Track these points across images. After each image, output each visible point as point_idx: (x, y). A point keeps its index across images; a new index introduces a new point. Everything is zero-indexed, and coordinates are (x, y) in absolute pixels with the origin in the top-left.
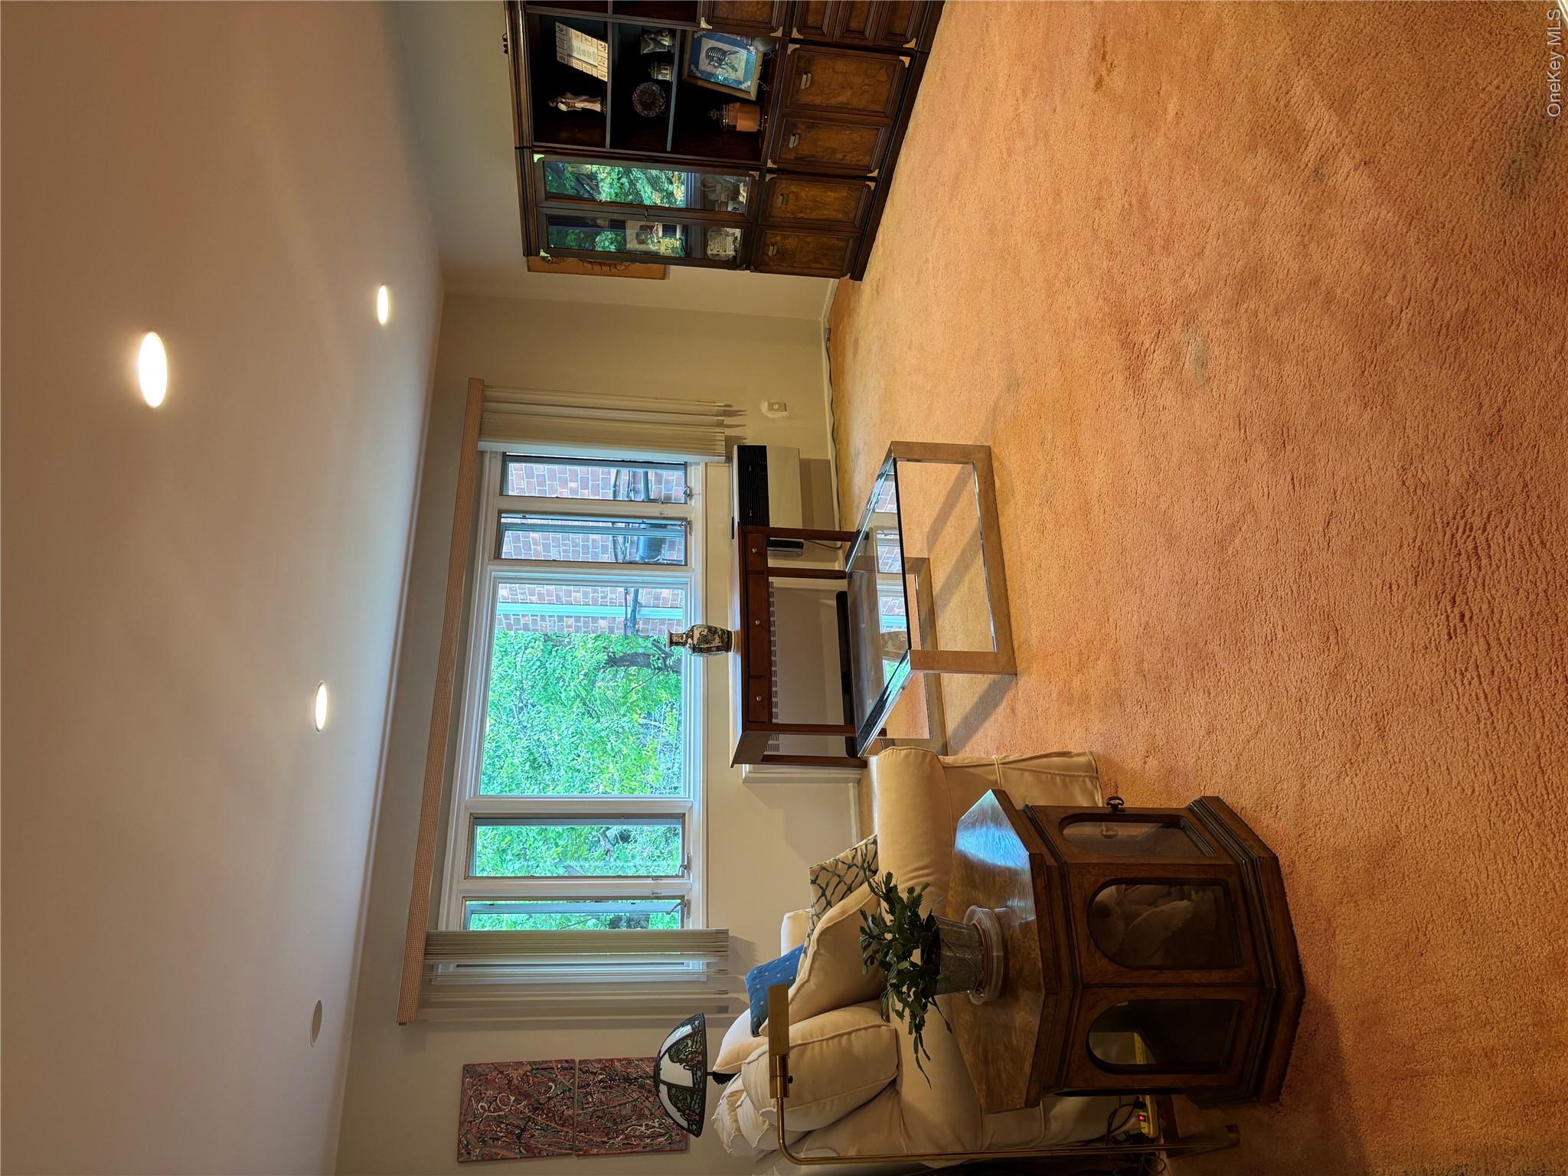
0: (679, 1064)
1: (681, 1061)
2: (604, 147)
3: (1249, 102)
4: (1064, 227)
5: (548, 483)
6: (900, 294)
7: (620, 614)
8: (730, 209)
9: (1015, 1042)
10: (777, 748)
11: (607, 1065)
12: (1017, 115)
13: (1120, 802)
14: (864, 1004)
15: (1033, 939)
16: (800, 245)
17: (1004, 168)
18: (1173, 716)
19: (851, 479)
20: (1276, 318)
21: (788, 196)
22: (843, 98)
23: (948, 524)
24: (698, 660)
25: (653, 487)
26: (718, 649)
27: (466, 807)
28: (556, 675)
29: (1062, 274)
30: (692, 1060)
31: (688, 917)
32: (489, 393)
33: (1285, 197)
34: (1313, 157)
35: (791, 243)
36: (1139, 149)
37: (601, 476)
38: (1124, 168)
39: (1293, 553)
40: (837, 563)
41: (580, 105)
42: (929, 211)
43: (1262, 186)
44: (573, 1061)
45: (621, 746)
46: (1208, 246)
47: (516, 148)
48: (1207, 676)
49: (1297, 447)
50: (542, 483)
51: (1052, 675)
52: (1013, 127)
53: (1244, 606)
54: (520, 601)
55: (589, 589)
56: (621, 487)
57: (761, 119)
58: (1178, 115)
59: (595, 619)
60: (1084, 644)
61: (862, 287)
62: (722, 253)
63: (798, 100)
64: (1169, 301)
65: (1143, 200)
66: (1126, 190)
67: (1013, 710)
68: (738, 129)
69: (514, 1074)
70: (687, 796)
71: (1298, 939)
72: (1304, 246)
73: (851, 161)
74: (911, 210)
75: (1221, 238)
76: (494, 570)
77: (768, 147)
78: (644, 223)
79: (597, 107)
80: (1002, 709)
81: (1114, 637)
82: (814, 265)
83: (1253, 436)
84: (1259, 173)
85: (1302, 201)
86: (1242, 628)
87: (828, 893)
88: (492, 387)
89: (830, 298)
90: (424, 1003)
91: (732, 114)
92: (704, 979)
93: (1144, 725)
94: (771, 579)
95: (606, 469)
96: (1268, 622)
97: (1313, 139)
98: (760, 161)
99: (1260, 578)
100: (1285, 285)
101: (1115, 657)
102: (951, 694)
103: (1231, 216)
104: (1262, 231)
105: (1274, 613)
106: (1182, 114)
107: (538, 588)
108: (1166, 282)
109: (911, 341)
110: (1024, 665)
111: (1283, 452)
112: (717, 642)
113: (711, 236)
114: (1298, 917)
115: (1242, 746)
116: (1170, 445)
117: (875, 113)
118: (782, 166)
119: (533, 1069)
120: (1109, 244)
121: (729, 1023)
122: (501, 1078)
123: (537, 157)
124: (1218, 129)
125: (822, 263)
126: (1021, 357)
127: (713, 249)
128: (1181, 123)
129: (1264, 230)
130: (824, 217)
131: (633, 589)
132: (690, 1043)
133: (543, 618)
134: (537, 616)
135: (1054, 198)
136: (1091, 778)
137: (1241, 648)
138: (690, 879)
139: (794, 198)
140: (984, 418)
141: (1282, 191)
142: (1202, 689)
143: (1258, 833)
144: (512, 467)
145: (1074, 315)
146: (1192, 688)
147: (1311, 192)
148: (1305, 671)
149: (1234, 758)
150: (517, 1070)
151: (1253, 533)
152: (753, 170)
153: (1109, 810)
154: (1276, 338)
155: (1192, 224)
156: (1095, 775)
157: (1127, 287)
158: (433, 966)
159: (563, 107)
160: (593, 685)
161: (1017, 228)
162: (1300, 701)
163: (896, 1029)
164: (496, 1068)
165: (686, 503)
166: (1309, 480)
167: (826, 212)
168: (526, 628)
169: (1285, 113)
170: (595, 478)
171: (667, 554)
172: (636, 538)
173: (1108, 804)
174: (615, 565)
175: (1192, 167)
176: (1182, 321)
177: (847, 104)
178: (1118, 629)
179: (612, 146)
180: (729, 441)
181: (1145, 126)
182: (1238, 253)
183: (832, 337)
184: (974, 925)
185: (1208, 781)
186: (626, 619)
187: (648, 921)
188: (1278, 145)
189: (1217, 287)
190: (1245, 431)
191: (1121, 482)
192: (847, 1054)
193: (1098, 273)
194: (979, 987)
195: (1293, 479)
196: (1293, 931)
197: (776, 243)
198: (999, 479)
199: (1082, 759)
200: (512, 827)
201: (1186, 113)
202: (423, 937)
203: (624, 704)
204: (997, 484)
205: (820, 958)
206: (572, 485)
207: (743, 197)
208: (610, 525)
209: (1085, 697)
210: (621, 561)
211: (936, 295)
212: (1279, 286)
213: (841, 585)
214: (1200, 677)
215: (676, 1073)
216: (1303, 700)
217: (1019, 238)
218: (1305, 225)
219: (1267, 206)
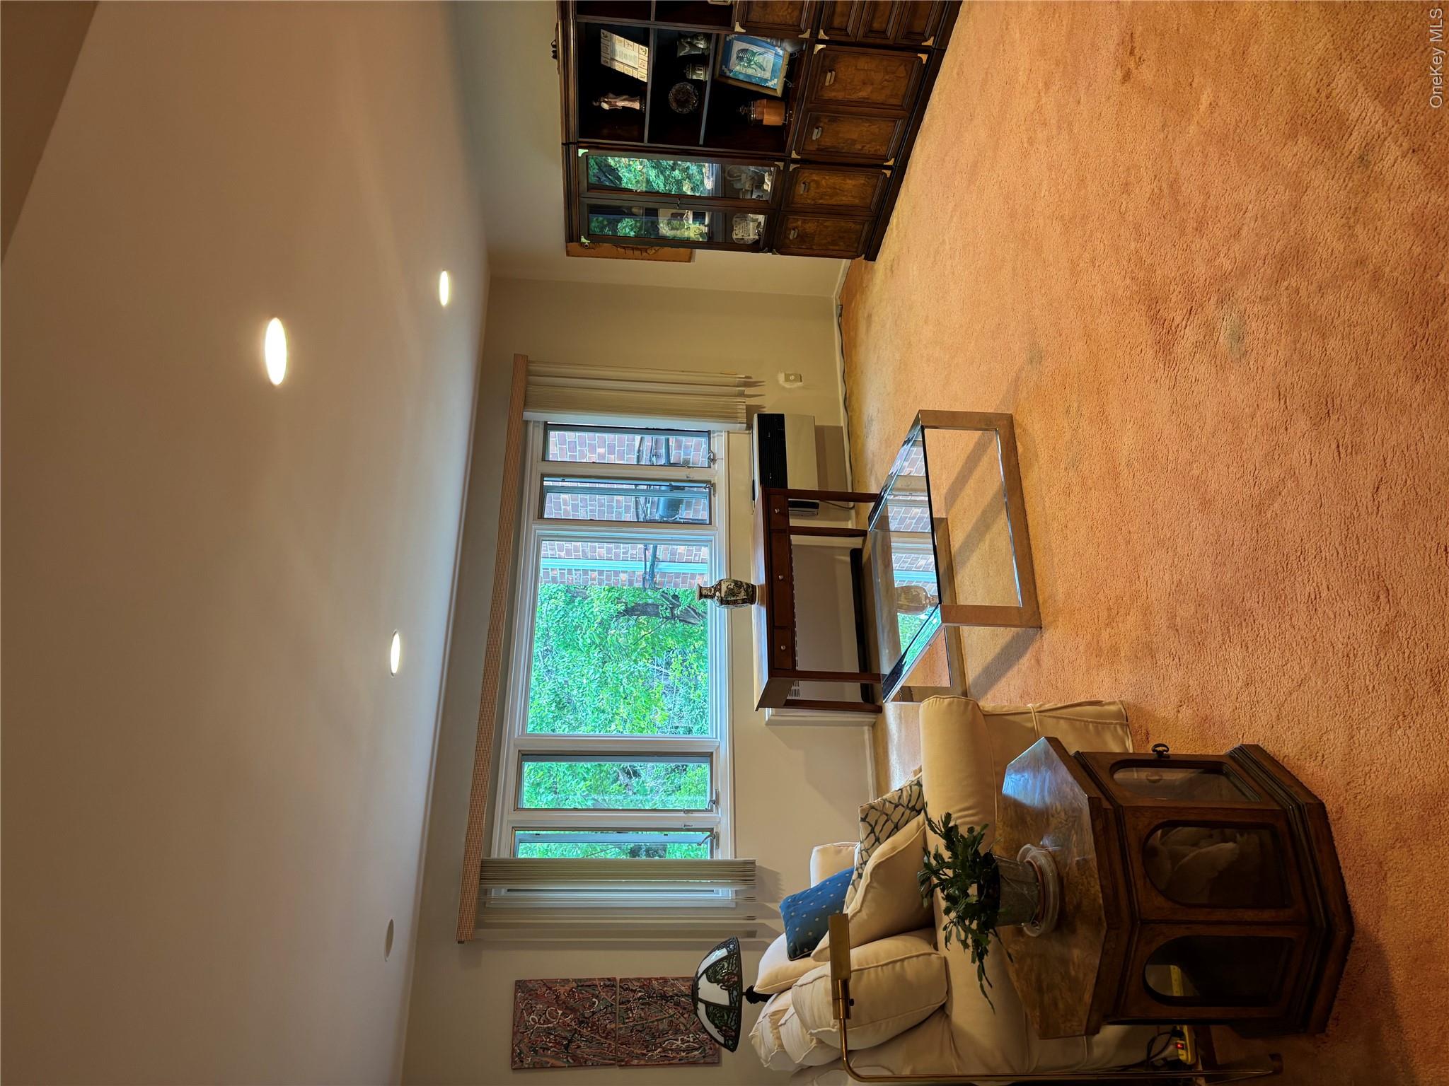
0: (716, 984)
1: (718, 982)
2: (643, 141)
3: (1288, 94)
4: (1089, 211)
5: (578, 448)
6: (915, 273)
7: (639, 568)
8: (754, 197)
9: (1073, 973)
10: (797, 692)
11: (646, 984)
12: (1039, 108)
13: (1166, 749)
14: (912, 933)
15: (1093, 877)
16: (818, 229)
17: (1025, 156)
18: (1208, 667)
19: (863, 445)
20: (1320, 295)
21: (809, 183)
22: (863, 94)
23: (968, 486)
24: (724, 611)
25: (673, 452)
26: (744, 601)
27: (514, 745)
28: (574, 624)
29: (1087, 256)
30: (728, 980)
31: (717, 848)
32: (533, 368)
33: (1328, 181)
34: (1358, 144)
35: (810, 227)
36: (1170, 137)
37: (627, 442)
38: (1154, 155)
39: (1339, 517)
40: (850, 522)
41: (621, 104)
42: (945, 196)
43: (1304, 171)
44: (614, 979)
45: (632, 689)
46: (1245, 228)
47: (563, 144)
48: (1245, 631)
49: (1343, 417)
50: (572, 449)
51: (1080, 629)
52: (1035, 117)
53: (1285, 566)
54: (550, 556)
55: (612, 545)
56: (644, 453)
57: (786, 113)
58: (1213, 106)
59: (616, 573)
60: (1113, 600)
61: (876, 267)
62: (746, 238)
63: (822, 96)
64: (1202, 280)
65: (1174, 186)
66: (1156, 176)
67: (1038, 661)
68: (765, 123)
69: (561, 990)
70: (715, 737)
71: (1347, 881)
72: (1349, 227)
73: (869, 151)
74: (927, 195)
75: (1259, 219)
76: (538, 529)
77: (793, 140)
78: (674, 211)
79: (636, 106)
80: (1026, 661)
81: (1145, 594)
82: (831, 247)
83: (1295, 407)
84: (1300, 159)
85: (1346, 186)
86: (1282, 586)
87: (877, 830)
88: (533, 362)
89: (842, 277)
90: (480, 924)
91: (759, 110)
92: (733, 905)
93: (1177, 676)
94: (792, 537)
95: (631, 436)
96: (1311, 581)
97: (1356, 128)
98: (784, 152)
99: (1302, 540)
100: (1329, 263)
101: (1146, 611)
102: (971, 645)
103: (1270, 199)
104: (1304, 213)
105: (1318, 574)
106: (1217, 104)
107: (566, 545)
108: (1198, 262)
109: (927, 317)
110: (1050, 619)
111: (1327, 422)
112: (742, 595)
113: (736, 221)
114: (1347, 861)
115: (1284, 698)
116: (1204, 415)
117: (893, 107)
118: (805, 157)
119: (578, 986)
120: (1137, 227)
121: (765, 947)
122: (550, 993)
123: (581, 152)
124: (1255, 118)
125: (839, 245)
126: (1044, 332)
127: (738, 234)
128: (1215, 112)
129: (1306, 212)
130: (842, 203)
131: (652, 546)
132: (726, 965)
133: (570, 572)
134: (564, 570)
135: (1078, 184)
136: (1122, 725)
137: (1282, 606)
138: (718, 813)
139: (815, 186)
140: (1005, 388)
141: (1325, 176)
142: (1239, 643)
143: (1302, 779)
144: (554, 436)
145: (1100, 292)
146: (1228, 641)
147: (1355, 177)
148: (1353, 628)
149: (1275, 708)
150: (563, 986)
151: (1294, 498)
152: (778, 160)
153: (1155, 756)
154: (1319, 314)
155: (1227, 206)
156: (1125, 722)
157: (1157, 267)
158: (486, 890)
159: (605, 106)
160: (607, 633)
161: (1038, 212)
162: (1348, 656)
163: (945, 958)
164: (545, 984)
165: (709, 467)
166: (1356, 449)
167: (844, 198)
168: (554, 580)
169: (1327, 104)
170: (621, 444)
171: (684, 514)
172: (656, 499)
173: (1154, 751)
174: (637, 523)
175: (1228, 154)
176: (1216, 299)
177: (868, 99)
178: (1149, 586)
179: (649, 141)
180: (750, 410)
181: (1177, 116)
182: (1277, 234)
183: (843, 312)
184: (1029, 862)
185: (1247, 730)
186: (645, 573)
187: (665, 851)
188: (1320, 133)
189: (1254, 266)
190: (1285, 402)
191: (1152, 448)
192: (901, 979)
193: (1125, 254)
194: (1035, 920)
195: (1338, 447)
196: (1341, 874)
197: (797, 227)
198: (1022, 444)
199: (1113, 708)
200: (543, 763)
201: (1220, 104)
202: (479, 863)
203: (635, 650)
204: (1020, 450)
205: (872, 890)
206: (601, 450)
207: (768, 186)
208: (633, 487)
209: (1115, 650)
210: (641, 520)
211: (953, 273)
212: (1323, 265)
213: (856, 542)
214: (1236, 631)
215: (712, 992)
216: (1351, 655)
217: (1041, 221)
218: (1350, 208)
219: (1308, 190)
